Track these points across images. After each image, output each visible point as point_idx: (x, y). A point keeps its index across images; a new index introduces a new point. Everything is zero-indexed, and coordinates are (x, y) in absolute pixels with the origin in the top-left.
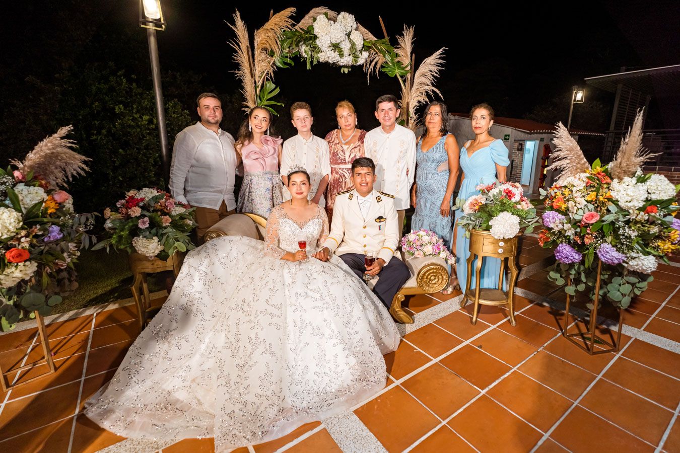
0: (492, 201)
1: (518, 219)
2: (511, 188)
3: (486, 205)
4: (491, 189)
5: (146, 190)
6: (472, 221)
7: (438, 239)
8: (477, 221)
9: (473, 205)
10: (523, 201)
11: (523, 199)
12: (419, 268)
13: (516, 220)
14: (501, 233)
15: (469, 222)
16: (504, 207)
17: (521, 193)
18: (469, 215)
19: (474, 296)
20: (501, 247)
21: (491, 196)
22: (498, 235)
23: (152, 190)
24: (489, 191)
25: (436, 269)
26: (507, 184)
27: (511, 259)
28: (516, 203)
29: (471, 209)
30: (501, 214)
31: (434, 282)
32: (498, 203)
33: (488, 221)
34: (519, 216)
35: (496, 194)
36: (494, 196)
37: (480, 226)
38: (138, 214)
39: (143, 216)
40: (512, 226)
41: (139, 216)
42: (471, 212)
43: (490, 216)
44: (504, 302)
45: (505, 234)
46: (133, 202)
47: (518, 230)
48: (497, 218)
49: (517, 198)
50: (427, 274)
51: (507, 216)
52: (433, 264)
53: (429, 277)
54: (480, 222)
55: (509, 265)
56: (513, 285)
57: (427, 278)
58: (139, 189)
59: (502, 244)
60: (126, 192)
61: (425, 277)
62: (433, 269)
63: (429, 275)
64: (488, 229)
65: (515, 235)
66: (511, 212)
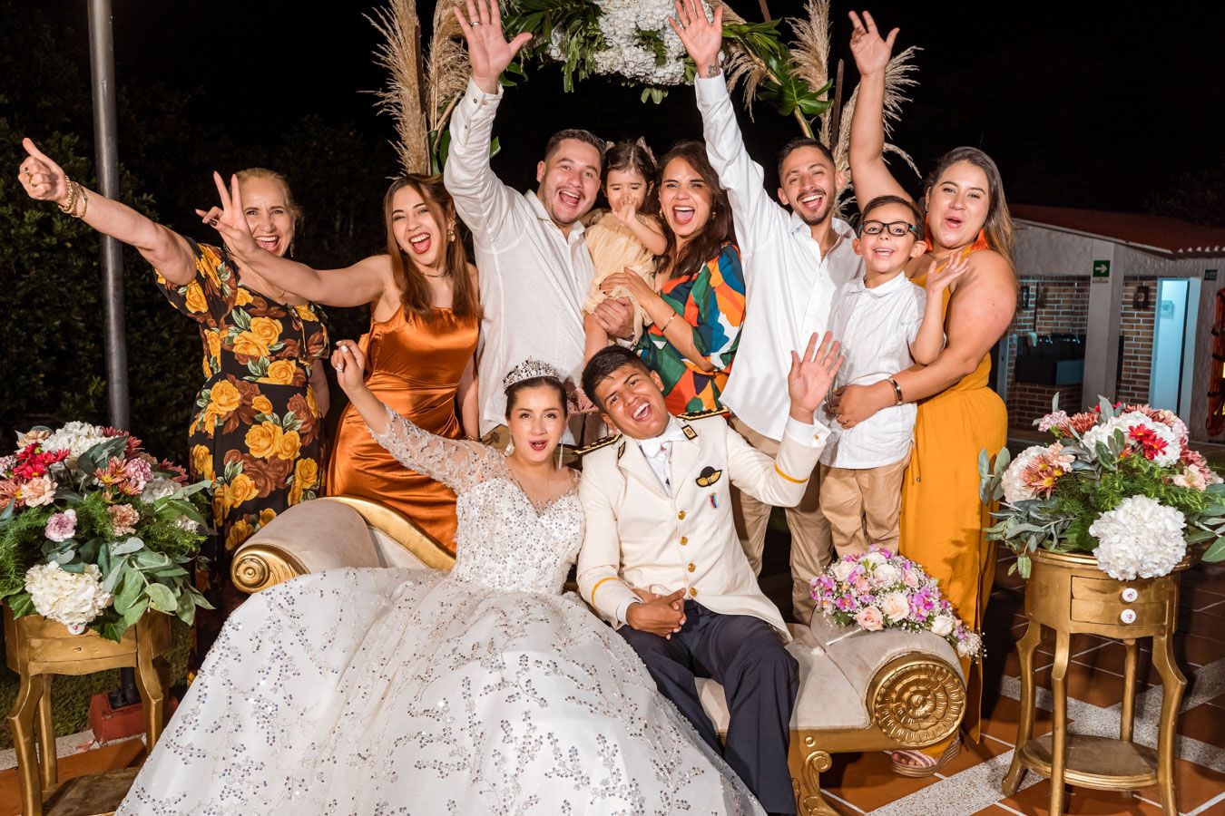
0: (1094, 463)
1: (1180, 516)
2: (1150, 425)
3: (1074, 476)
4: (1089, 428)
5: (73, 427)
6: (1036, 522)
7: (922, 578)
8: (1053, 523)
9: (1032, 475)
10: (1190, 462)
11: (1190, 455)
12: (875, 666)
13: (1172, 520)
14: (1129, 560)
15: (1027, 526)
16: (1134, 482)
17: (1182, 440)
18: (1025, 504)
19: (1049, 759)
20: (1127, 604)
21: (1092, 448)
22: (1121, 568)
23: (87, 427)
24: (1081, 433)
25: (925, 670)
26: (1138, 413)
27: (1161, 642)
28: (1171, 470)
29: (1030, 485)
30: (1127, 503)
31: (921, 711)
32: (1111, 467)
33: (1086, 523)
34: (1181, 507)
35: (1105, 442)
36: (1099, 446)
37: (1060, 540)
38: (47, 499)
39: (59, 504)
40: (1163, 540)
41: (50, 505)
42: (1028, 494)
43: (1092, 506)
44: (1146, 780)
45: (1142, 563)
46: (34, 463)
47: (1183, 553)
48: (1112, 513)
49: (1172, 454)
50: (898, 688)
51: (1144, 509)
52: (916, 655)
53: (906, 695)
54: (1059, 527)
55: (1155, 661)
56: (1171, 723)
57: (899, 699)
58: (55, 425)
59: (1130, 594)
60: (20, 434)
61: (894, 696)
62: (919, 670)
63: (906, 688)
64: (1087, 546)
65: (1171, 568)
66: (1156, 496)
